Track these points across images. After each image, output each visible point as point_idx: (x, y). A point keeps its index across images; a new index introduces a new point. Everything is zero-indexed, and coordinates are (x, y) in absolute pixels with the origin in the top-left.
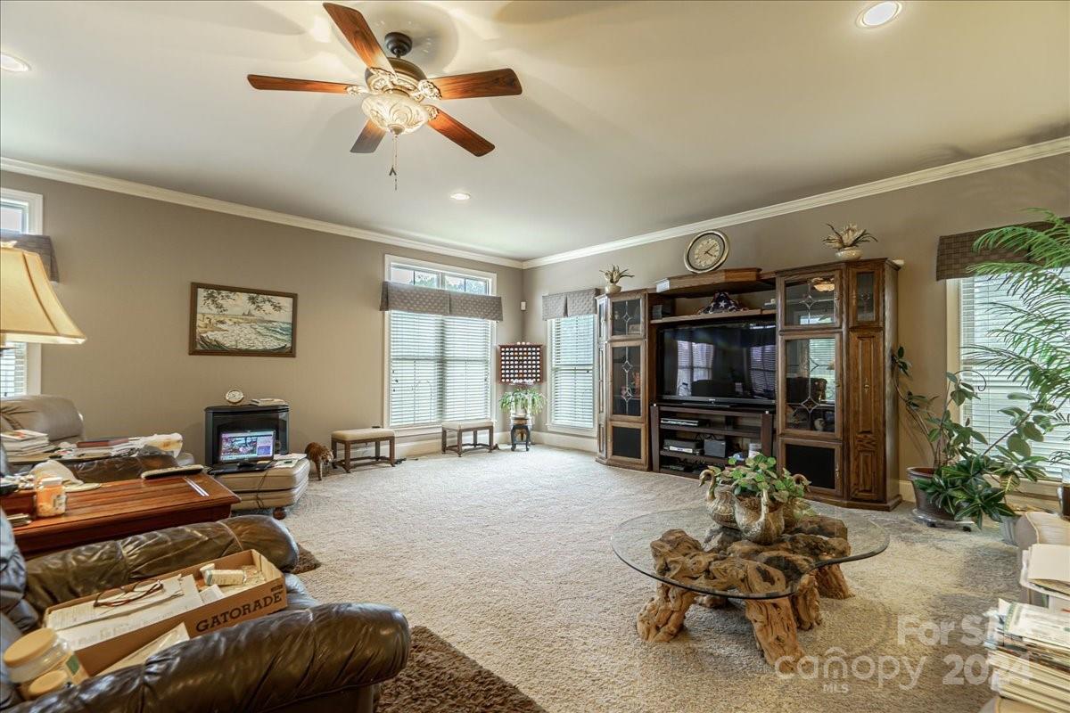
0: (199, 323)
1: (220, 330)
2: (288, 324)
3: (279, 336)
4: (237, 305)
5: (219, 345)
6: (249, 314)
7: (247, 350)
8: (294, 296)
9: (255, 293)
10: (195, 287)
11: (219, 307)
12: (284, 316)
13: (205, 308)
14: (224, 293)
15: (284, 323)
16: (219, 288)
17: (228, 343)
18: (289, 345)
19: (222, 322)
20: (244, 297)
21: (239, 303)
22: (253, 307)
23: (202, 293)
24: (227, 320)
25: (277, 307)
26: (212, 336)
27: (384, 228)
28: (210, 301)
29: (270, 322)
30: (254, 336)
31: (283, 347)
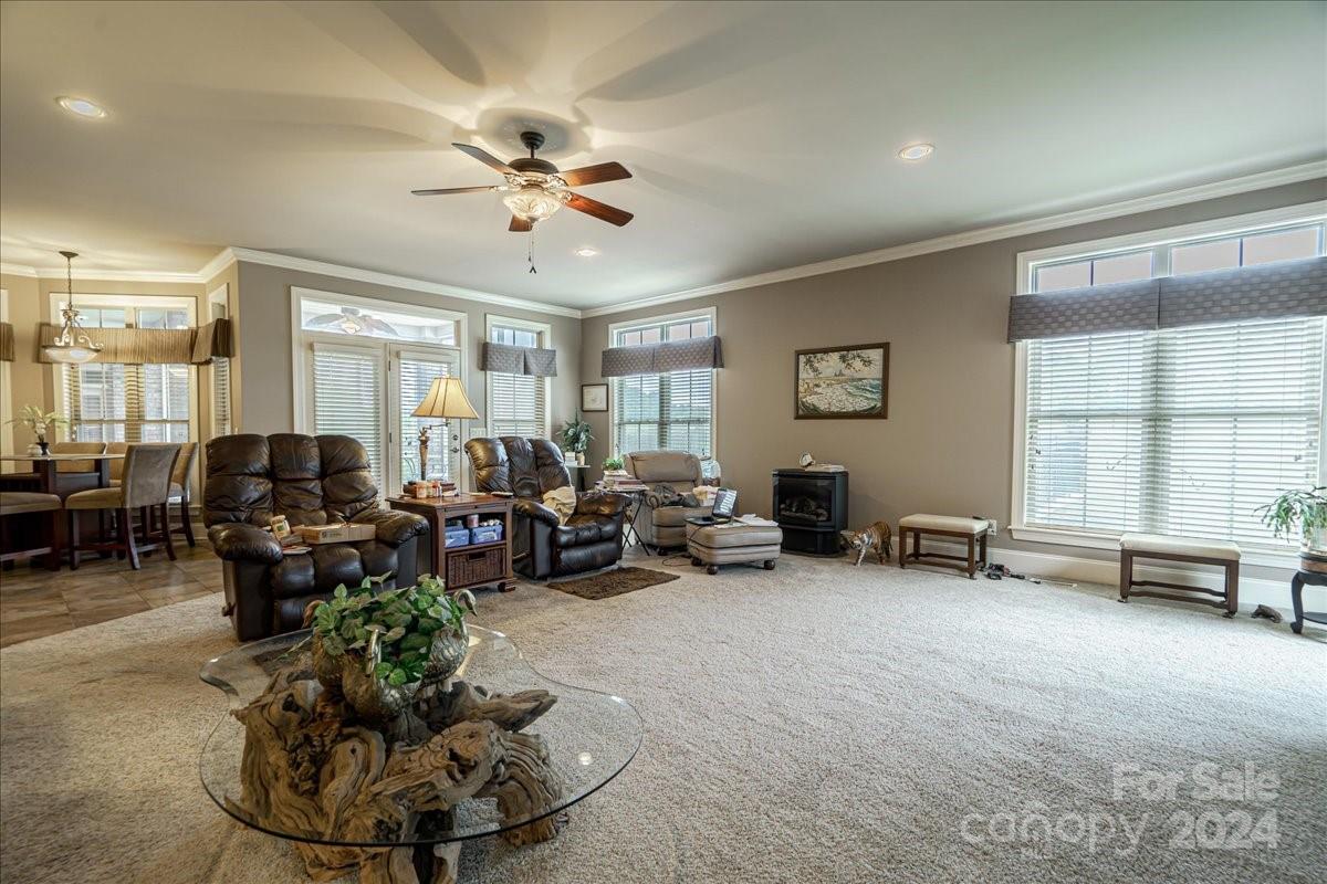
0: (801, 389)
1: (816, 393)
2: (878, 379)
3: (869, 395)
4: (829, 367)
5: (815, 409)
6: (841, 374)
7: (838, 413)
8: (885, 347)
9: (844, 350)
10: (798, 354)
11: (815, 370)
12: (874, 372)
13: (806, 374)
14: (819, 356)
15: (873, 379)
16: (815, 352)
17: (823, 406)
18: (879, 405)
19: (817, 386)
20: (835, 356)
21: (831, 364)
22: (844, 365)
23: (802, 359)
24: (822, 384)
25: (867, 363)
26: (810, 400)
27: (1010, 213)
28: (808, 367)
29: (861, 379)
30: (844, 397)
31: (873, 408)
